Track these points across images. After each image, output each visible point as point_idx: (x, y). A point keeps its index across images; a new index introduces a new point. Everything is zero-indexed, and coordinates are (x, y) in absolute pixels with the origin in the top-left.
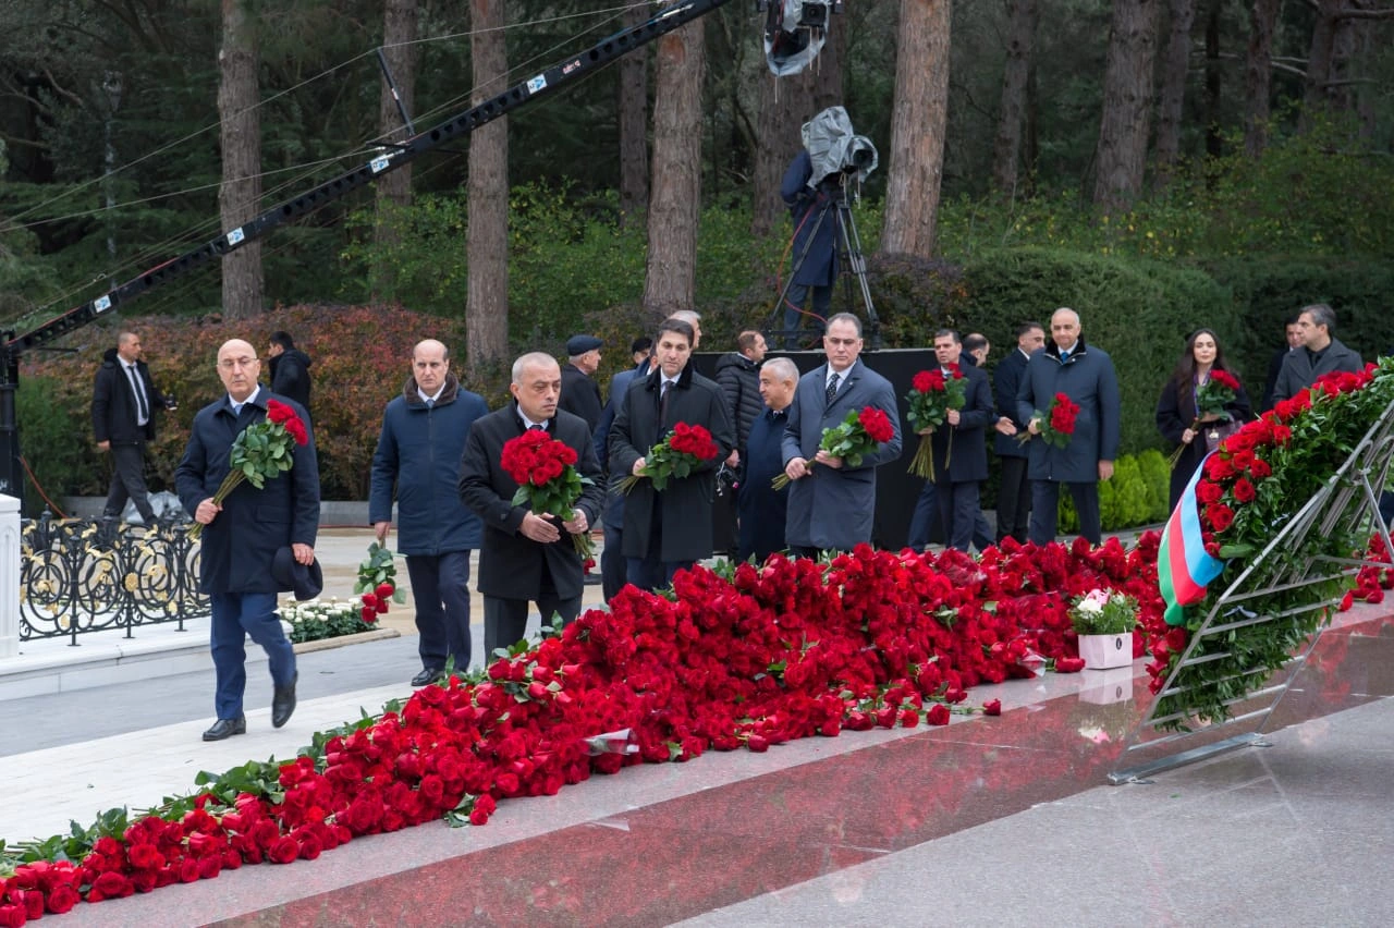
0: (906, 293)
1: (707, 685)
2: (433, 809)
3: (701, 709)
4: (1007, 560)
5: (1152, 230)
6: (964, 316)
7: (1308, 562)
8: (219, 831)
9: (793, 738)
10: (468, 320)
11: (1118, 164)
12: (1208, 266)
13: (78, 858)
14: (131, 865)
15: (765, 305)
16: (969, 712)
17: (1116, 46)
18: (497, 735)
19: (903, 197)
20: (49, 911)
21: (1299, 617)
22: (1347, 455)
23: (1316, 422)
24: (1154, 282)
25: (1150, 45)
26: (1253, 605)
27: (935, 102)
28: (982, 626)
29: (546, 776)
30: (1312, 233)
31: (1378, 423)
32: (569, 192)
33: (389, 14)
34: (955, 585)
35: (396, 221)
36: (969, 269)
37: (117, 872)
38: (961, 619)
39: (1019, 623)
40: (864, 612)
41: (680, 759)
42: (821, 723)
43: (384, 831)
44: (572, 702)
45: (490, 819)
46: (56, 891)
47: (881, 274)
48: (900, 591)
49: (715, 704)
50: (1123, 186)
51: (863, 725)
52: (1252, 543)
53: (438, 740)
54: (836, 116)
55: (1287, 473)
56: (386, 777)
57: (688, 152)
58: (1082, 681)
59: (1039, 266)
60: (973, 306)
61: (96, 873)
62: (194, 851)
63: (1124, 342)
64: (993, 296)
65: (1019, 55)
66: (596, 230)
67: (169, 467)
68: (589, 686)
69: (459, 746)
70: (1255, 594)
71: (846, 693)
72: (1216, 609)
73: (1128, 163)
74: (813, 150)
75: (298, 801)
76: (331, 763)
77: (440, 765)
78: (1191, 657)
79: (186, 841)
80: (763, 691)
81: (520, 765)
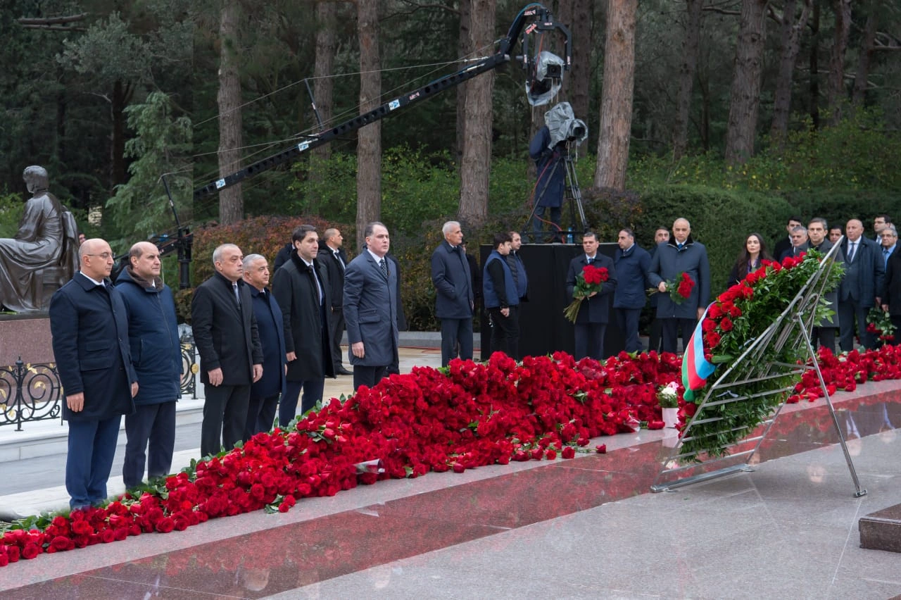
0: (606, 211)
1: (431, 434)
2: (258, 504)
3: (427, 448)
4: (621, 365)
5: (755, 174)
6: (641, 224)
7: (768, 366)
8: (129, 514)
9: (480, 465)
10: (357, 225)
11: (739, 136)
12: (787, 195)
13: (43, 528)
14: (73, 532)
15: (525, 217)
16: (588, 451)
17: (738, 67)
18: (300, 461)
19: (607, 155)
20: (24, 557)
21: (767, 397)
22: (787, 304)
23: (768, 285)
24: (752, 205)
25: (758, 66)
26: (736, 390)
27: (625, 99)
28: (603, 402)
29: (328, 485)
30: (852, 176)
31: (805, 287)
32: (423, 151)
33: (318, 49)
34: (587, 379)
35: (319, 167)
36: (643, 197)
37: (65, 536)
38: (590, 398)
39: (627, 401)
40: (530, 395)
41: (412, 477)
42: (497, 457)
43: (228, 515)
44: (347, 442)
45: (291, 510)
46: (27, 546)
47: (592, 199)
48: (552, 382)
49: (436, 445)
50: (742, 148)
51: (524, 458)
52: (732, 354)
53: (263, 464)
54: (564, 107)
55: (750, 314)
56: (232, 485)
57: (484, 129)
58: (664, 435)
59: (684, 195)
60: (645, 218)
61: (53, 537)
62: (113, 525)
63: (734, 240)
64: (657, 212)
65: (688, 72)
66: (436, 173)
67: (186, 310)
68: (358, 435)
69: (275, 468)
70: (735, 384)
71: (515, 440)
72: (710, 392)
73: (745, 135)
74: (551, 128)
75: (176, 497)
76: (199, 476)
77: (263, 479)
78: (697, 419)
79: (108, 519)
80: (465, 438)
81: (312, 479)
